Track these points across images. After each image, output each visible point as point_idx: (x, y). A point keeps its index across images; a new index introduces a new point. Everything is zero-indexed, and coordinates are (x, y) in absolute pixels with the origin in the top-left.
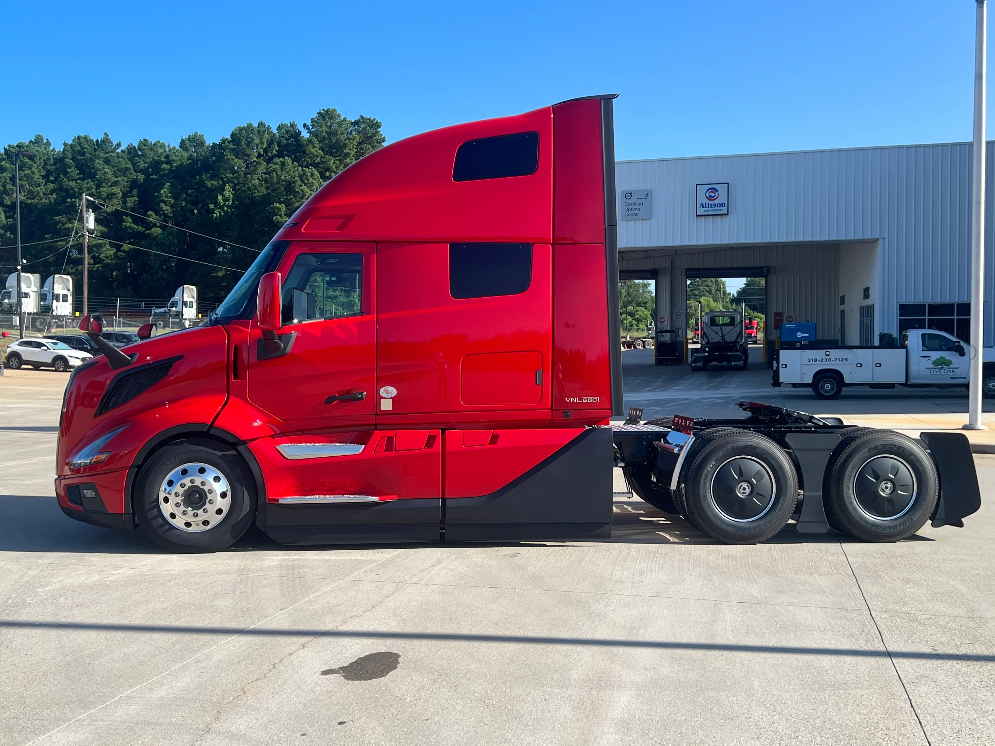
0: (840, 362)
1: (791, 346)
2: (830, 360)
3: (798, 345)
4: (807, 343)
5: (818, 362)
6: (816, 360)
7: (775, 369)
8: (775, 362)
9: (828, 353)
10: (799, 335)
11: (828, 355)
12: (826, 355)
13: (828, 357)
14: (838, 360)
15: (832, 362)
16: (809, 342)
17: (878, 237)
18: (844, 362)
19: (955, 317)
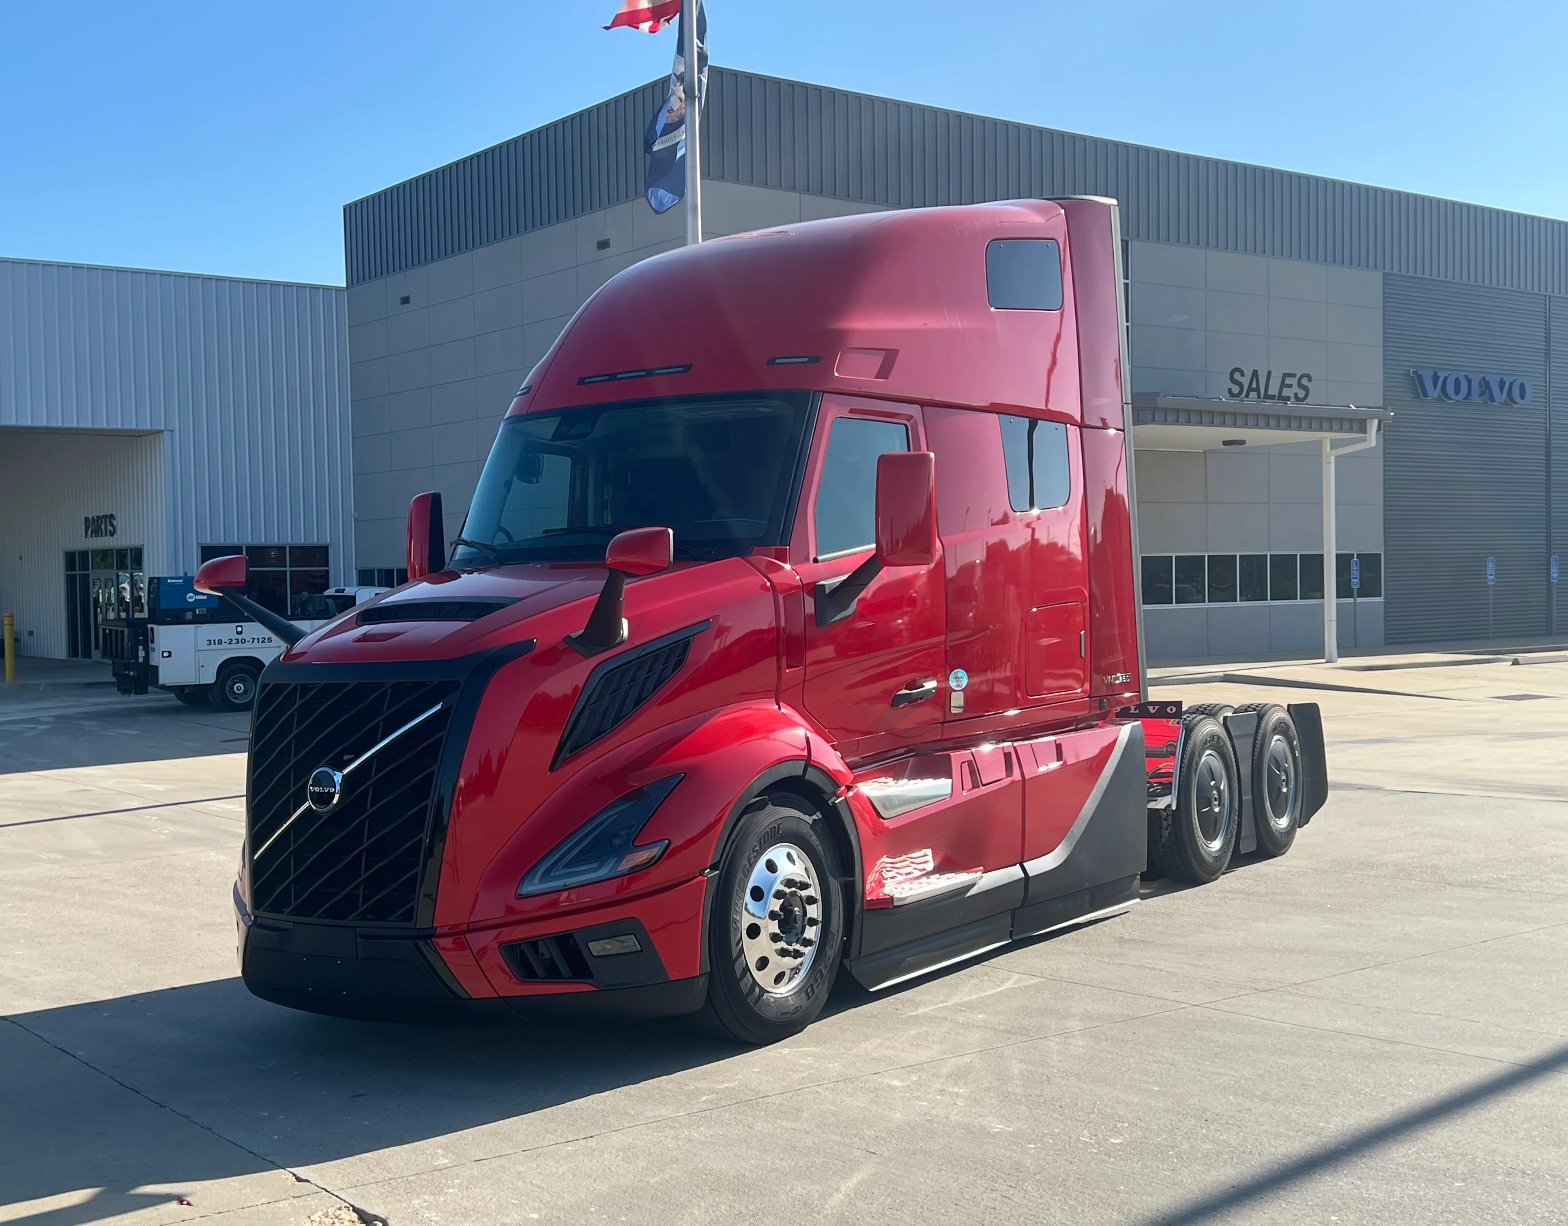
0: (261, 645)
1: (177, 617)
2: (244, 641)
3: (189, 616)
4: (204, 611)
5: (223, 646)
6: (220, 642)
7: (141, 660)
8: (141, 648)
9: (239, 629)
10: (191, 597)
11: (241, 633)
12: (238, 633)
13: (240, 637)
14: (256, 641)
15: (246, 645)
16: (208, 609)
17: (163, 428)
18: (267, 644)
19: (288, 569)
